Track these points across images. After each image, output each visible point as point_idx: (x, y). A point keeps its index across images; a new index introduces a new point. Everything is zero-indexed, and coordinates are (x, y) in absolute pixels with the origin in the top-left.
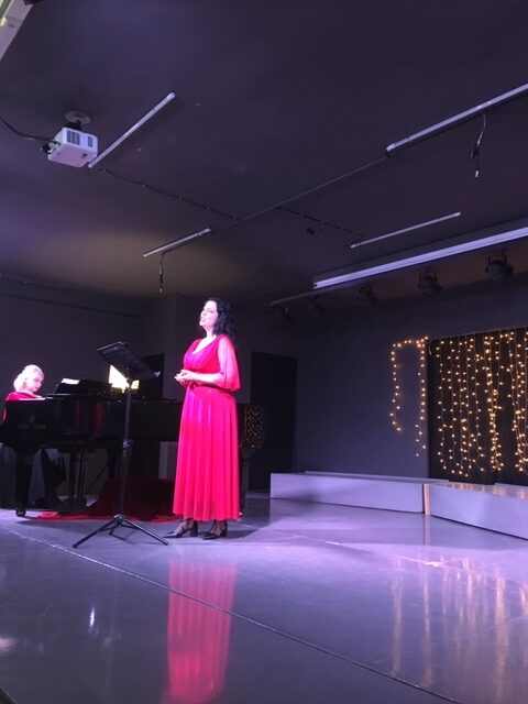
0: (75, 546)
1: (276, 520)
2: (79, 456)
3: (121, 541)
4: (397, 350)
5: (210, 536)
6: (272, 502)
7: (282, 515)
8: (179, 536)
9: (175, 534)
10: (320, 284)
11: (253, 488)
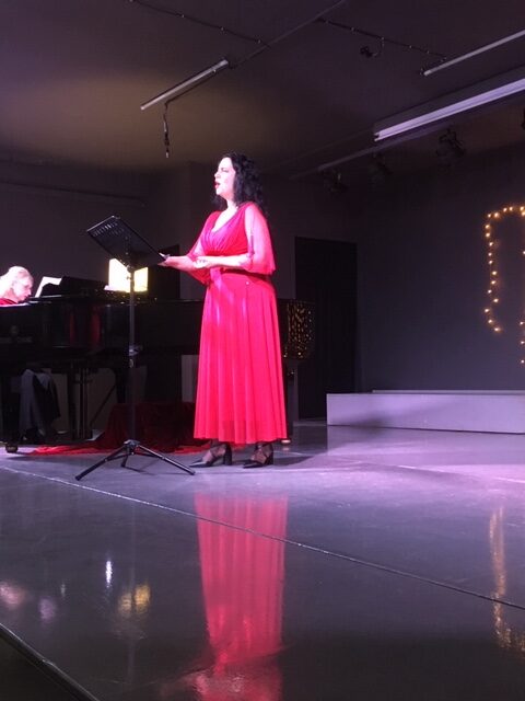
0: (78, 478)
1: (335, 447)
2: (78, 377)
3: (136, 473)
4: (494, 223)
5: (249, 464)
6: (329, 430)
7: (342, 443)
8: (209, 464)
9: (204, 463)
10: (384, 134)
11: (303, 416)
